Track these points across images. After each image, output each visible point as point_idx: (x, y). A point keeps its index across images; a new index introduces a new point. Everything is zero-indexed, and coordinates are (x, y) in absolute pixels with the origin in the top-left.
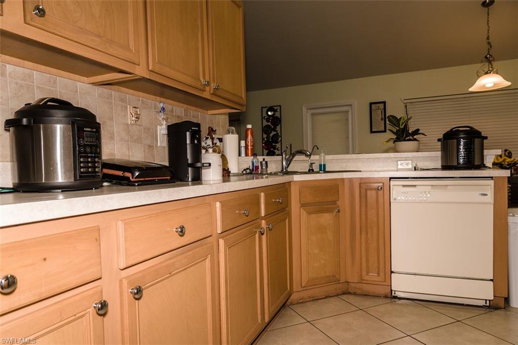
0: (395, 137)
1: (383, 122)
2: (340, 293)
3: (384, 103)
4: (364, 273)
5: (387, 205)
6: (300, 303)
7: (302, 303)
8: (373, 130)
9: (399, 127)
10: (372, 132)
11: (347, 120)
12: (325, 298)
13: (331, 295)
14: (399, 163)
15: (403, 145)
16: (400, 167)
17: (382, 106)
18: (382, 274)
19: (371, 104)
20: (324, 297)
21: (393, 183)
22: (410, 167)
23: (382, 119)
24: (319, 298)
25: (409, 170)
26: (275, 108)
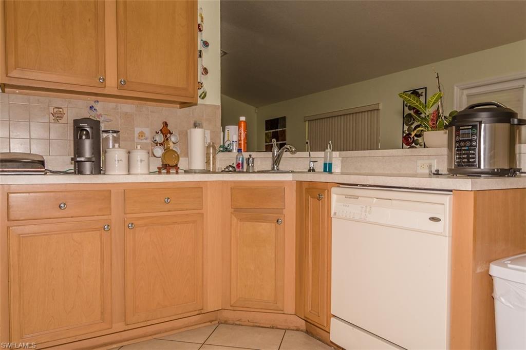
2: (292, 328)
6: (236, 324)
7: (239, 325)
12: (270, 328)
13: (279, 327)
20: (269, 326)
24: (261, 325)
26: (420, 91)
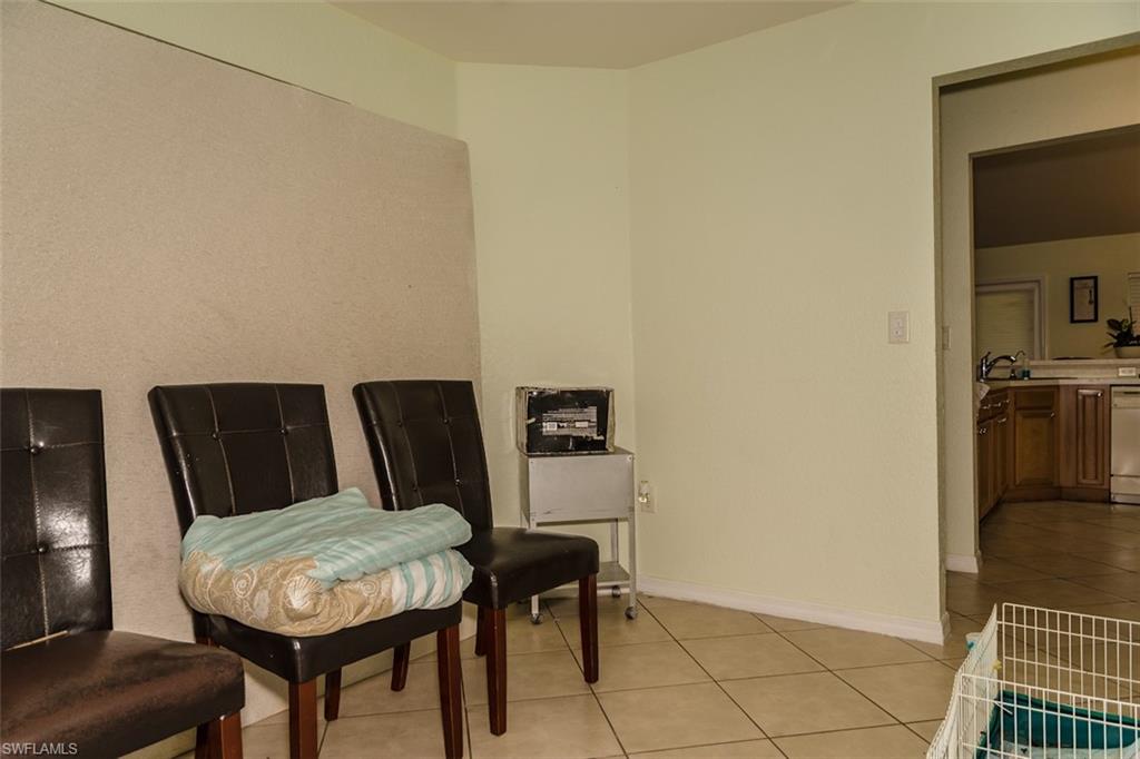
0: (1115, 341)
1: (1093, 306)
2: (1052, 498)
3: (1095, 278)
4: (1081, 477)
5: (1107, 411)
6: (1012, 502)
7: (1014, 502)
8: (1076, 318)
9: (1120, 329)
10: (1073, 321)
11: (1032, 302)
12: (1037, 501)
13: (1043, 499)
14: (1120, 370)
15: (1126, 350)
16: (1121, 374)
17: (1091, 283)
18: (1100, 477)
19: (1072, 280)
20: (1036, 499)
21: (1113, 389)
22: (1134, 374)
23: (1090, 302)
24: (1031, 500)
25: (1132, 377)
